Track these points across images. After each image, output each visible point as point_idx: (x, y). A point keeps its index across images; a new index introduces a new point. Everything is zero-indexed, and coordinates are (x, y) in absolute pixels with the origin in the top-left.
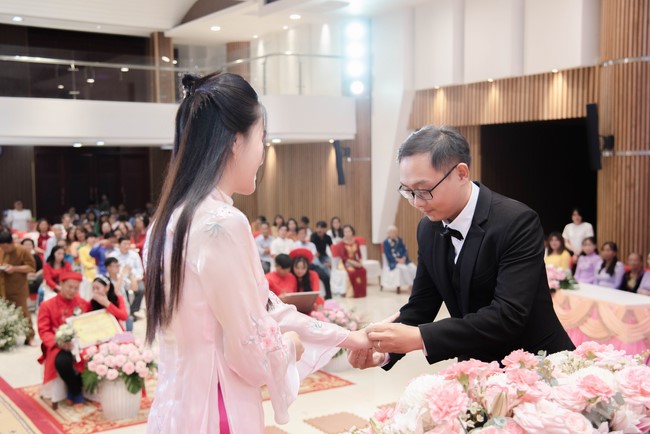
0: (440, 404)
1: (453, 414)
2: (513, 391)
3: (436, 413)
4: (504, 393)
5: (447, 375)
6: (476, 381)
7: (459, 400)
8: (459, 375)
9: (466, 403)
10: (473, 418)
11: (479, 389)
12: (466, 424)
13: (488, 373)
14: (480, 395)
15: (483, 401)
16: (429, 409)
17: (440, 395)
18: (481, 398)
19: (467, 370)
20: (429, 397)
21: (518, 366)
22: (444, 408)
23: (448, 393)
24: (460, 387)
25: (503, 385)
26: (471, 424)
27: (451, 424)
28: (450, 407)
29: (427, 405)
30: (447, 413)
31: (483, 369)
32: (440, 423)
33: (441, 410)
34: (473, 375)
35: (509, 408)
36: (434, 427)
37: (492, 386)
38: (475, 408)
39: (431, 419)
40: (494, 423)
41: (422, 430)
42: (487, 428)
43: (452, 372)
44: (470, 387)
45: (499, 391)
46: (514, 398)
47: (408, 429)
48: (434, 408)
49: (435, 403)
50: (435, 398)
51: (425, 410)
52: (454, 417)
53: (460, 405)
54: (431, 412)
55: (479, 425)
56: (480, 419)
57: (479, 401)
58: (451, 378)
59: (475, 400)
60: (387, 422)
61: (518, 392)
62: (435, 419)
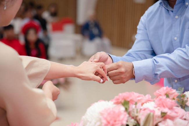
0: (109, 119)
2: (158, 113)
4: (152, 114)
5: (114, 101)
6: (134, 106)
7: (122, 117)
8: (123, 101)
9: (126, 119)
11: (135, 111)
13: (143, 101)
14: (136, 114)
15: (138, 119)
16: (101, 123)
17: (109, 114)
18: (137, 117)
19: (128, 98)
20: (102, 115)
21: (164, 97)
22: (112, 122)
23: (114, 112)
24: (123, 109)
25: (152, 108)
28: (115, 121)
31: (139, 98)
33: (109, 123)
34: (131, 101)
35: (155, 123)
37: (145, 110)
43: (118, 99)
44: (130, 109)
45: (149, 112)
46: (159, 117)
49: (105, 119)
50: (105, 116)
51: (98, 123)
53: (122, 121)
54: (103, 125)
57: (135, 118)
58: (117, 103)
59: (133, 118)
61: (162, 113)
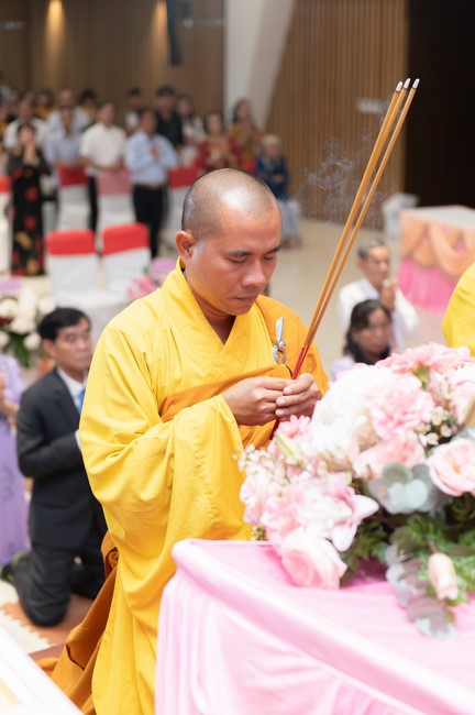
0: (390, 408)
1: (409, 425)
3: (383, 423)
5: (395, 367)
8: (416, 367)
10: (435, 429)
11: (445, 388)
12: (425, 440)
13: (456, 363)
14: (447, 396)
15: (451, 405)
16: (370, 418)
17: (389, 396)
18: (448, 402)
19: (428, 358)
20: (369, 398)
22: (397, 416)
23: (401, 393)
24: (416, 383)
26: (433, 438)
27: (403, 439)
28: (405, 413)
29: (367, 412)
30: (400, 423)
31: (448, 357)
32: (388, 437)
33: (391, 418)
34: (436, 366)
36: (374, 444)
37: (464, 382)
38: (438, 416)
39: (373, 432)
40: (467, 436)
41: (357, 449)
42: (457, 442)
43: (405, 362)
44: (432, 385)
47: (339, 448)
48: (379, 415)
49: (382, 408)
51: (362, 419)
52: (410, 429)
53: (420, 412)
54: (375, 423)
55: (444, 440)
56: (446, 432)
57: (447, 405)
58: (403, 371)
59: (438, 404)
60: (297, 438)
62: (381, 432)
